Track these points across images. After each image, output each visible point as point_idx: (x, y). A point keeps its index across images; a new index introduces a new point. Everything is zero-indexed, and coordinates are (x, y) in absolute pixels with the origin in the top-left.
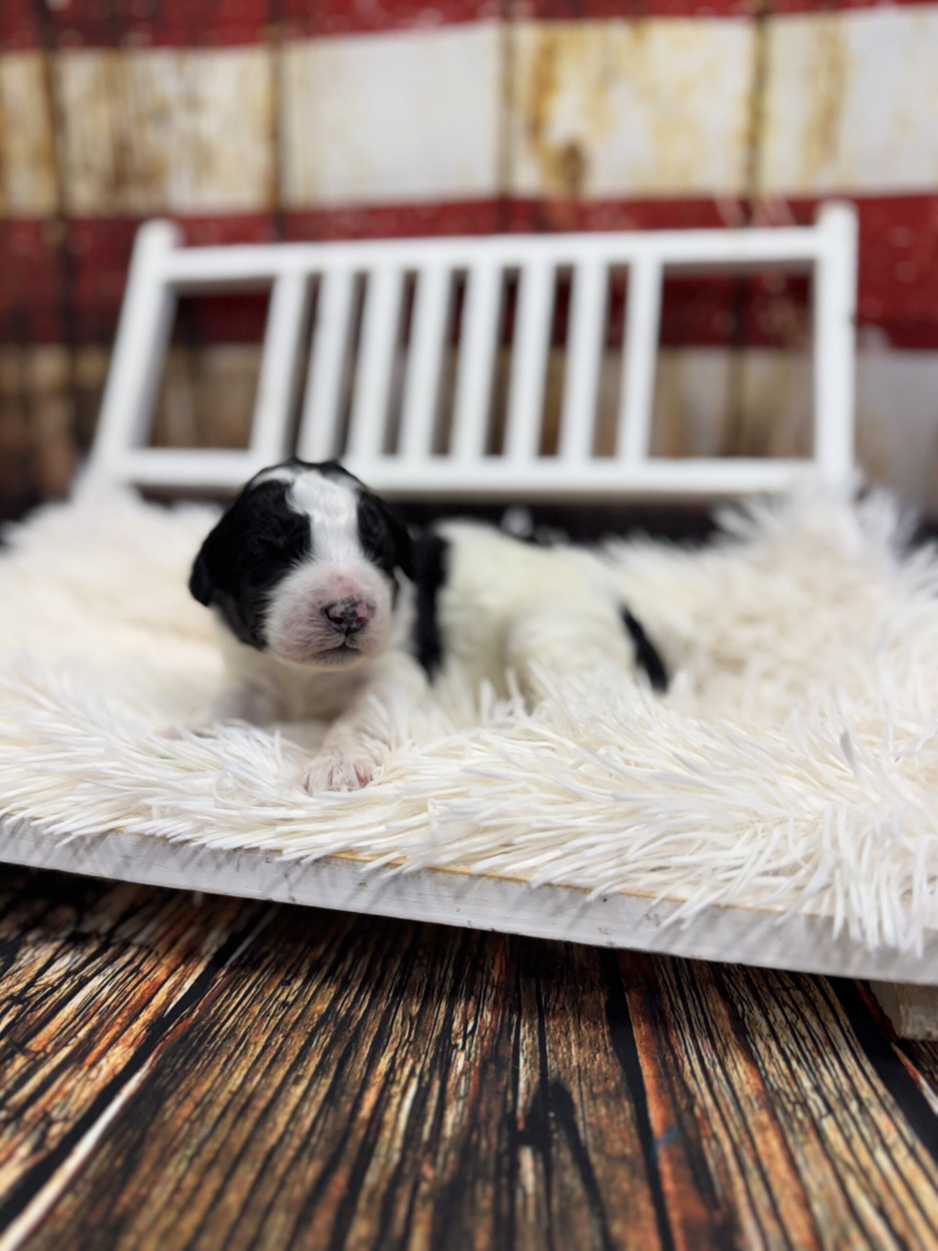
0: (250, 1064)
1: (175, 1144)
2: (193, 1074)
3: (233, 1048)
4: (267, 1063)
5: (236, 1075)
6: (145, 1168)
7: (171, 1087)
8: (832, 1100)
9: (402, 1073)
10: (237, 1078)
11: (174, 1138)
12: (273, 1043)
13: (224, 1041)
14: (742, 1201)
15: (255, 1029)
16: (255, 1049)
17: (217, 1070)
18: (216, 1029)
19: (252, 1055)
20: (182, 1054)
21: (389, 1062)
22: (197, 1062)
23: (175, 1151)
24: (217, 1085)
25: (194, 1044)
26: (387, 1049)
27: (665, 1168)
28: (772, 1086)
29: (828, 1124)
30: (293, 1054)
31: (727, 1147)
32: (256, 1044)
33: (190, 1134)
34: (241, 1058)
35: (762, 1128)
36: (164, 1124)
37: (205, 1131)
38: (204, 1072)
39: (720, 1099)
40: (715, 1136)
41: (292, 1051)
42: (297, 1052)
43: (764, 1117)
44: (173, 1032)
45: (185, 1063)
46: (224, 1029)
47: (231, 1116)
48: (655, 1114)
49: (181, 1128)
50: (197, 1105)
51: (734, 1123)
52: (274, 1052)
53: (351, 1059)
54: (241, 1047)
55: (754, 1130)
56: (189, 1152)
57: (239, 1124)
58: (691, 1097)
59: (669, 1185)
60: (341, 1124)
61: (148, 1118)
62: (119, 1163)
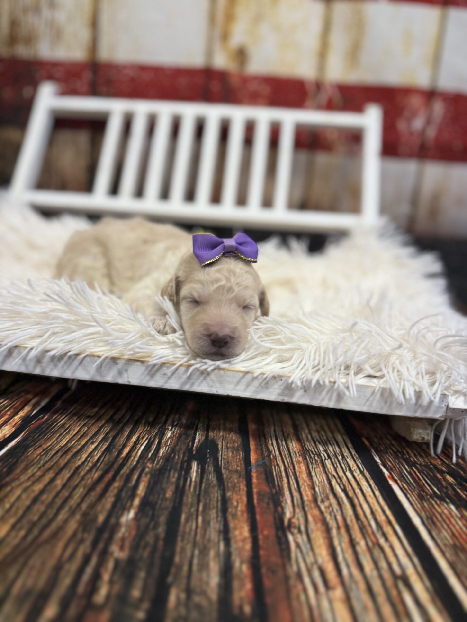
0: (71, 437)
1: (32, 463)
2: (43, 439)
3: (63, 431)
4: (79, 437)
5: (64, 441)
7: (32, 444)
8: (331, 455)
9: (142, 440)
10: (64, 442)
11: (32, 461)
12: (82, 430)
13: (59, 428)
14: (286, 486)
15: (74, 425)
16: (73, 432)
17: (54, 439)
18: (55, 424)
19: (72, 434)
20: (38, 433)
21: (137, 438)
22: (45, 435)
23: (32, 466)
24: (54, 444)
25: (44, 429)
26: (136, 433)
27: (254, 475)
28: (306, 449)
29: (328, 463)
30: (92, 433)
31: (282, 468)
32: (74, 430)
33: (40, 460)
34: (66, 434)
35: (299, 462)
36: (27, 456)
37: (47, 458)
38: (48, 439)
39: (283, 453)
40: (278, 465)
41: (91, 433)
42: (93, 433)
43: (301, 459)
44: (34, 424)
45: (39, 436)
46: (59, 424)
47: (60, 454)
48: (253, 457)
49: (36, 458)
50: (44, 450)
51: (287, 460)
52: (83, 433)
53: (119, 436)
54: (67, 431)
55: (295, 463)
56: (39, 466)
57: (64, 457)
58: (270, 452)
59: (254, 480)
60: (112, 459)
61: (21, 454)
62: (5, 470)
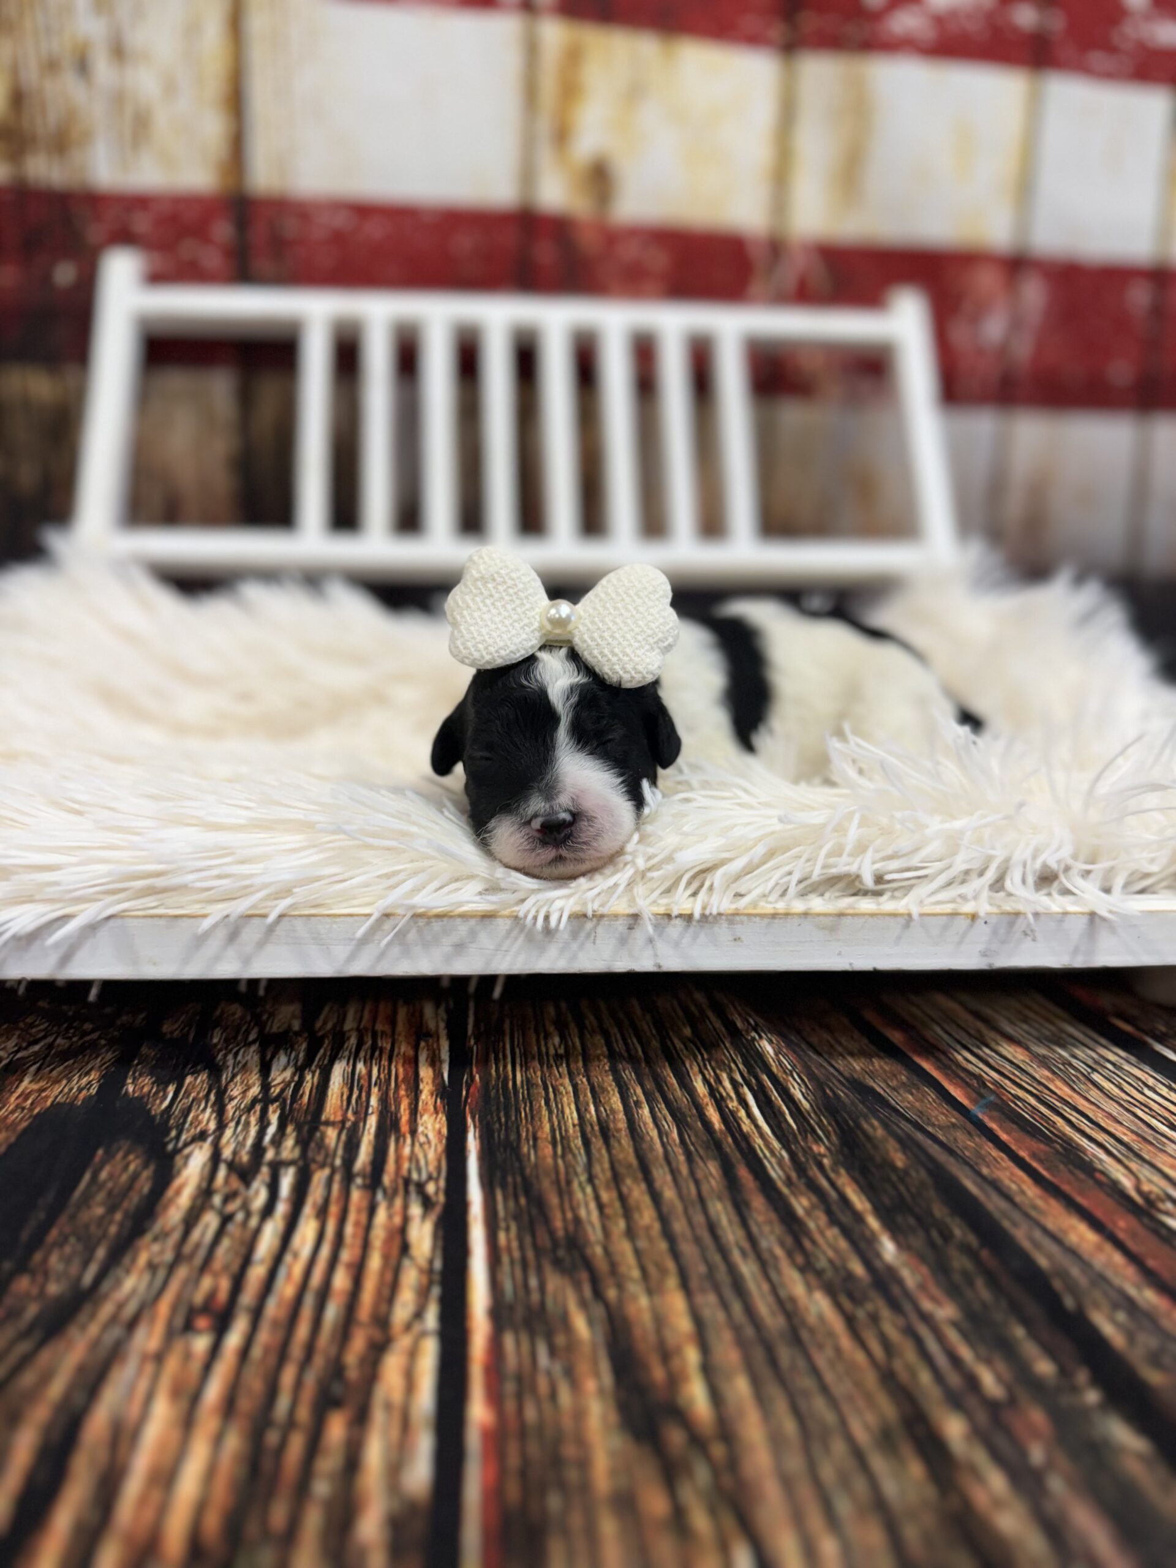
0: (573, 1101)
1: (562, 1176)
2: (524, 1121)
3: (543, 1092)
5: (567, 1111)
6: (553, 1200)
7: (513, 1137)
9: (724, 1088)
10: (572, 1114)
11: (557, 1172)
12: (580, 1082)
13: (528, 1090)
15: (550, 1075)
16: (565, 1090)
18: (510, 1083)
19: (567, 1094)
20: (499, 1111)
21: (704, 1084)
22: (518, 1111)
23: (569, 1183)
24: (556, 1122)
25: (502, 1099)
26: (691, 1075)
27: (992, 1126)
28: (1040, 1056)
29: (1098, 1078)
30: (611, 1087)
32: (562, 1086)
33: (570, 1166)
34: (558, 1097)
35: (1050, 1079)
36: (536, 1166)
37: (582, 1159)
38: (533, 1116)
39: (1003, 1070)
40: (1017, 1097)
41: (607, 1085)
42: (613, 1085)
43: (1045, 1072)
44: (470, 1095)
45: (507, 1115)
46: (519, 1083)
47: (596, 1141)
49: (556, 1165)
50: (554, 1143)
52: (588, 1088)
53: (666, 1088)
54: (551, 1091)
55: (1044, 1081)
56: (584, 1179)
57: (614, 1145)
58: (978, 1077)
59: (1003, 1136)
60: (705, 1137)
61: (517, 1164)
62: (523, 1201)
